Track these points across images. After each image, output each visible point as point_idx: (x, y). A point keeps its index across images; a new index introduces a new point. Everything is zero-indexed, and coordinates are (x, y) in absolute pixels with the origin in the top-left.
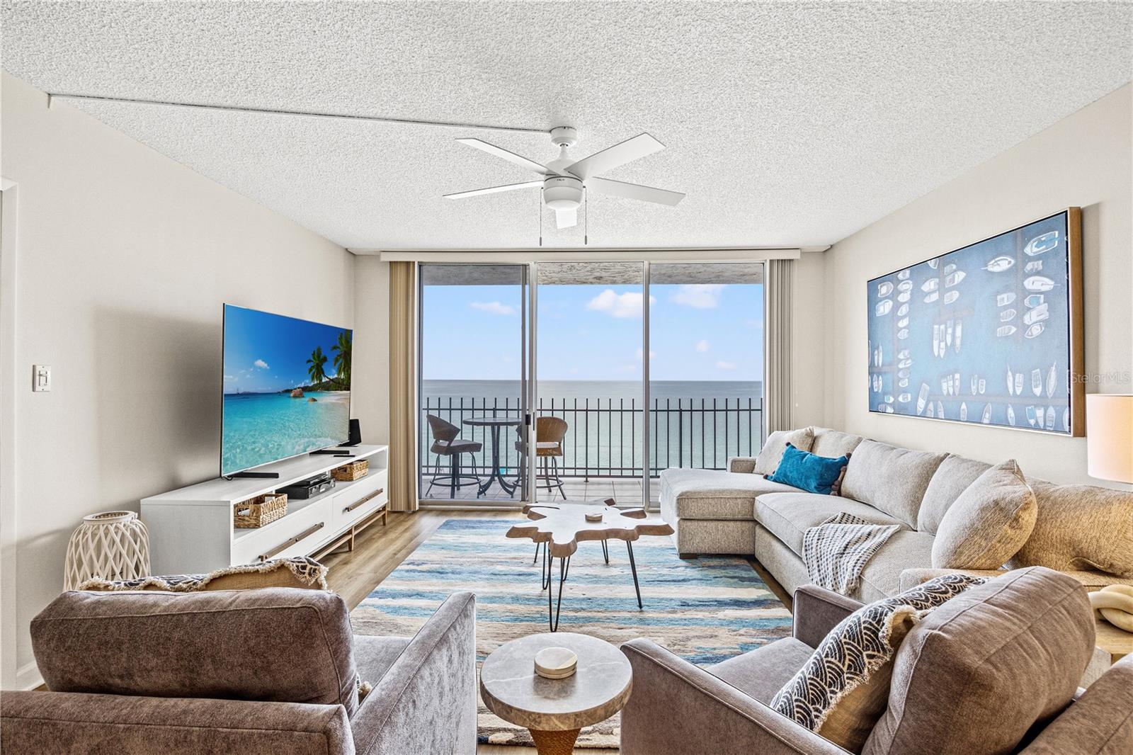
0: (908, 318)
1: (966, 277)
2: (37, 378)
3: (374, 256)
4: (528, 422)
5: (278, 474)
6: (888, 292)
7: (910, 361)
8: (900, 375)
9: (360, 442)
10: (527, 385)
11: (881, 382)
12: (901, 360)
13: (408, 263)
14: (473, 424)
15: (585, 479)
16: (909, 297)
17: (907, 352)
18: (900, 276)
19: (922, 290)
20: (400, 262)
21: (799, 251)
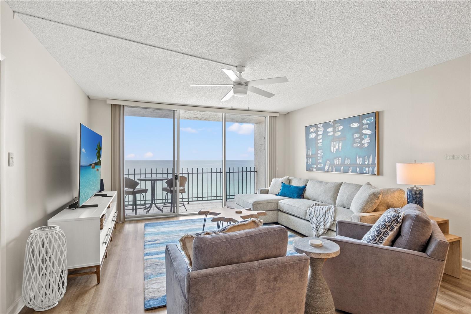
0: (322, 140)
1: (343, 128)
2: (10, 159)
3: (104, 101)
4: (176, 178)
5: (97, 205)
6: (314, 130)
7: (322, 154)
8: (319, 158)
9: (104, 190)
10: (175, 163)
11: (311, 161)
12: (319, 153)
13: (120, 105)
14: (146, 180)
15: (187, 203)
16: (322, 133)
17: (321, 151)
18: (319, 126)
19: (327, 131)
20: (117, 105)
21: (279, 114)
